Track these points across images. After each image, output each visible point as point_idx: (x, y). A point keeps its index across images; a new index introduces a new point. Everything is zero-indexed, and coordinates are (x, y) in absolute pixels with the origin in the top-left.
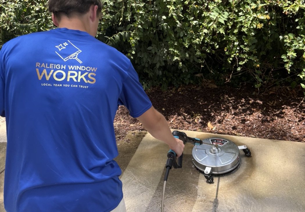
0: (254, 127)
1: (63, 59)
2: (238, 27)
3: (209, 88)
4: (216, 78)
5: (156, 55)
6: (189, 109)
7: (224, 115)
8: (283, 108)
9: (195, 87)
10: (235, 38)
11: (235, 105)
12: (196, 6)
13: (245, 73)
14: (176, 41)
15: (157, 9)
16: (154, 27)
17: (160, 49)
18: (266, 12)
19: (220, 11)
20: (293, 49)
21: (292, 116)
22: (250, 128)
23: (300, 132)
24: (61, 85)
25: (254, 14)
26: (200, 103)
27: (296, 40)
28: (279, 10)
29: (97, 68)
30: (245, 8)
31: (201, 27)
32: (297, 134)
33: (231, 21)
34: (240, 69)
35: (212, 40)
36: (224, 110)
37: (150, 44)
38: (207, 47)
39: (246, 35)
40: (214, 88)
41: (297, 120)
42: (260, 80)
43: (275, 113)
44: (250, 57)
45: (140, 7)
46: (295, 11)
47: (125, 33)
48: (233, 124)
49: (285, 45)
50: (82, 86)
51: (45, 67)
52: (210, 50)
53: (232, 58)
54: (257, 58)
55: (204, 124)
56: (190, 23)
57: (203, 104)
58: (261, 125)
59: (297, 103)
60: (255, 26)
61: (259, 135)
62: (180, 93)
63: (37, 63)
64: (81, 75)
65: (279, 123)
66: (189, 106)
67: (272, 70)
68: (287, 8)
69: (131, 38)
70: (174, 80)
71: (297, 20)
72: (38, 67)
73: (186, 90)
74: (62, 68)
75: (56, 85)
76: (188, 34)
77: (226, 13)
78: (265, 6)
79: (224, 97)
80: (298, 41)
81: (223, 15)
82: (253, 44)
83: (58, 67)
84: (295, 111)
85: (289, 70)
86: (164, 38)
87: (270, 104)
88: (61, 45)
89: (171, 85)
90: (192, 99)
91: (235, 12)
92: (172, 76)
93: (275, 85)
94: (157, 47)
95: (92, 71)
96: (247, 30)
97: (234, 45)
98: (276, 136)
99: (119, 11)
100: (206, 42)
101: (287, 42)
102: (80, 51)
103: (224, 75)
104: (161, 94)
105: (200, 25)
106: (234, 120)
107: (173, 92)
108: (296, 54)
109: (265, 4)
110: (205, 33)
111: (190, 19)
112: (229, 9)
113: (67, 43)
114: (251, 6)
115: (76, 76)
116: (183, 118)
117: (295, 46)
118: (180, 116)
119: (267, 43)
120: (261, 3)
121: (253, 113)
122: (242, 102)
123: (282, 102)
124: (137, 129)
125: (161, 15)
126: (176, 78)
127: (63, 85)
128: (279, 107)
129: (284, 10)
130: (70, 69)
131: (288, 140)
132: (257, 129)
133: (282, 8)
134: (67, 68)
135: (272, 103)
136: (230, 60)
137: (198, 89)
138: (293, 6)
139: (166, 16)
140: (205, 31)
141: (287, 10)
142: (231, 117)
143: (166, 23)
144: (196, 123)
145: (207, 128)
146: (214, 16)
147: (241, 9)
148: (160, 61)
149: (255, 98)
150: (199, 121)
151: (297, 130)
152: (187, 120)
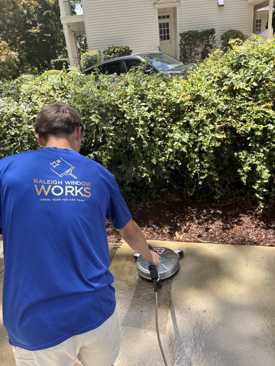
0: (217, 234)
1: (58, 175)
2: (198, 146)
3: (173, 201)
4: (179, 192)
5: (125, 173)
6: (157, 221)
7: (189, 225)
8: (241, 217)
9: (161, 200)
10: (196, 156)
11: (198, 215)
12: (160, 128)
13: (204, 187)
14: (144, 159)
15: (125, 132)
16: (123, 148)
17: (129, 167)
18: (223, 132)
19: (182, 132)
20: (248, 164)
21: (249, 223)
22: (213, 235)
23: (257, 237)
24: (60, 200)
25: (213, 134)
26: (167, 215)
27: (249, 156)
28: (233, 130)
29: (91, 183)
30: (204, 128)
31: (166, 146)
32: (255, 239)
33: (191, 141)
34: (201, 183)
35: (176, 158)
36: (188, 220)
37: (120, 163)
38: (172, 164)
39: (205, 153)
40: (178, 201)
41: (254, 226)
42: (219, 192)
43: (234, 221)
44: (209, 172)
45: (110, 130)
46: (247, 131)
47: (98, 152)
48: (198, 232)
49: (240, 161)
50: (79, 200)
51: (42, 183)
52: (174, 167)
53: (194, 173)
54: (216, 173)
55: (172, 234)
56: (156, 144)
57: (170, 216)
58: (223, 233)
59: (252, 212)
60: (214, 145)
61: (221, 241)
62: (148, 206)
63: (35, 180)
64: (78, 189)
65: (238, 230)
66: (157, 218)
67: (229, 183)
68: (240, 128)
69: (103, 158)
70: (142, 195)
71: (248, 138)
72: (36, 183)
73: (154, 204)
74: (59, 184)
75: (55, 199)
76: (154, 153)
77: (187, 134)
78: (221, 127)
79: (187, 209)
80: (251, 157)
81: (185, 136)
82: (211, 161)
83: (55, 182)
84: (251, 219)
85: (245, 182)
86: (132, 157)
87: (229, 213)
88: (54, 162)
89: (139, 199)
90: (159, 212)
91: (195, 133)
92: (140, 191)
93: (232, 197)
94: (126, 166)
95: (87, 185)
96: (206, 148)
97: (195, 162)
98: (237, 241)
99: (91, 134)
100: (170, 160)
101: (242, 158)
102: (73, 168)
103: (186, 189)
104: (131, 208)
105: (165, 145)
106: (199, 229)
107: (142, 206)
108: (250, 168)
109: (221, 125)
110: (169, 152)
111: (155, 139)
112: (189, 130)
113: (60, 160)
114: (209, 127)
115: (73, 190)
116: (153, 229)
117: (249, 161)
118: (150, 228)
119: (224, 159)
120: (218, 124)
121: (214, 222)
122: (204, 213)
123: (239, 211)
124: (110, 242)
125: (129, 137)
126: (144, 193)
127: (61, 200)
128: (237, 216)
129: (238, 130)
130: (66, 184)
131: (248, 245)
132: (219, 236)
133: (235, 128)
134: (64, 183)
135: (230, 213)
136: (192, 175)
137: (164, 202)
138: (245, 127)
139: (134, 138)
140: (170, 150)
141: (240, 130)
142: (195, 226)
143: (135, 143)
144: (165, 233)
145: (174, 238)
146: (178, 136)
147: (200, 130)
148: (129, 178)
149: (215, 208)
150: (167, 231)
151: (254, 235)
152: (156, 231)
